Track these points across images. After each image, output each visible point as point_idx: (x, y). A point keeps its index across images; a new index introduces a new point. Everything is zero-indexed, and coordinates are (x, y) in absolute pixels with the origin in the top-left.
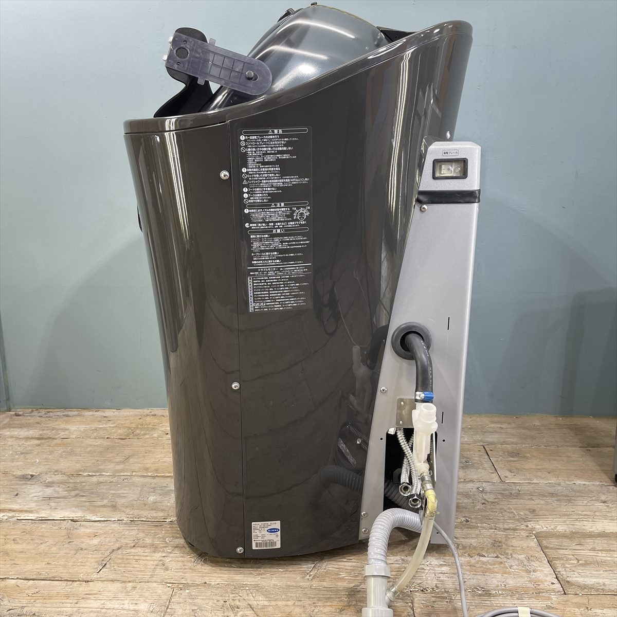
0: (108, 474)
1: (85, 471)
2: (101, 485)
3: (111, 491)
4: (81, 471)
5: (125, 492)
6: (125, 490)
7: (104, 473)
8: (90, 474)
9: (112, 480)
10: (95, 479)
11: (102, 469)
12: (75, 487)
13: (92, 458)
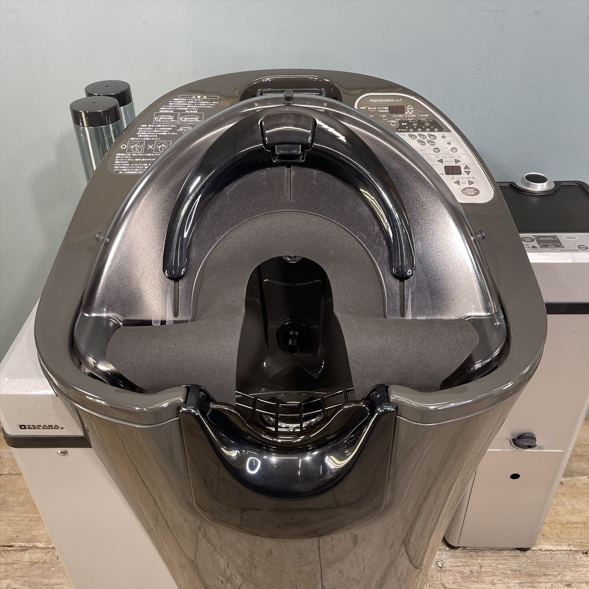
0: (41, 545)
1: (16, 539)
2: (34, 567)
3: (44, 580)
4: (12, 540)
5: (59, 581)
6: (59, 578)
7: (37, 544)
8: (22, 544)
9: (45, 558)
10: (27, 557)
11: (36, 536)
12: (6, 571)
13: (25, 515)
